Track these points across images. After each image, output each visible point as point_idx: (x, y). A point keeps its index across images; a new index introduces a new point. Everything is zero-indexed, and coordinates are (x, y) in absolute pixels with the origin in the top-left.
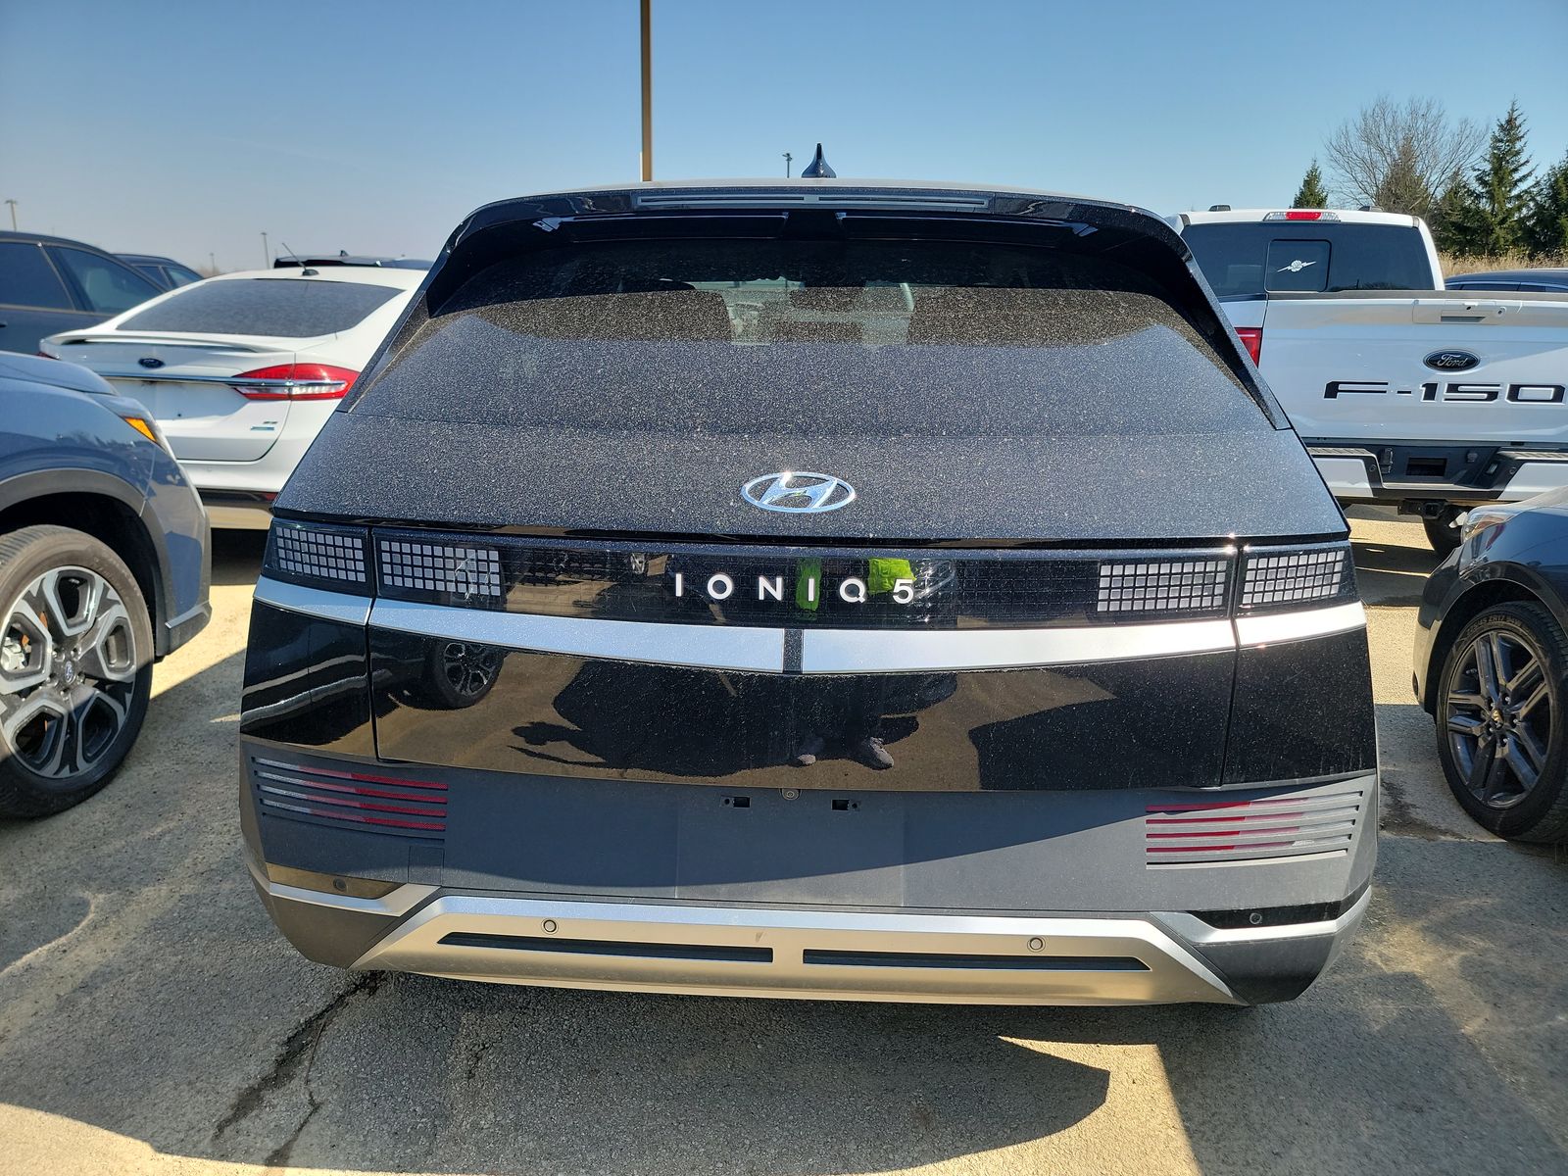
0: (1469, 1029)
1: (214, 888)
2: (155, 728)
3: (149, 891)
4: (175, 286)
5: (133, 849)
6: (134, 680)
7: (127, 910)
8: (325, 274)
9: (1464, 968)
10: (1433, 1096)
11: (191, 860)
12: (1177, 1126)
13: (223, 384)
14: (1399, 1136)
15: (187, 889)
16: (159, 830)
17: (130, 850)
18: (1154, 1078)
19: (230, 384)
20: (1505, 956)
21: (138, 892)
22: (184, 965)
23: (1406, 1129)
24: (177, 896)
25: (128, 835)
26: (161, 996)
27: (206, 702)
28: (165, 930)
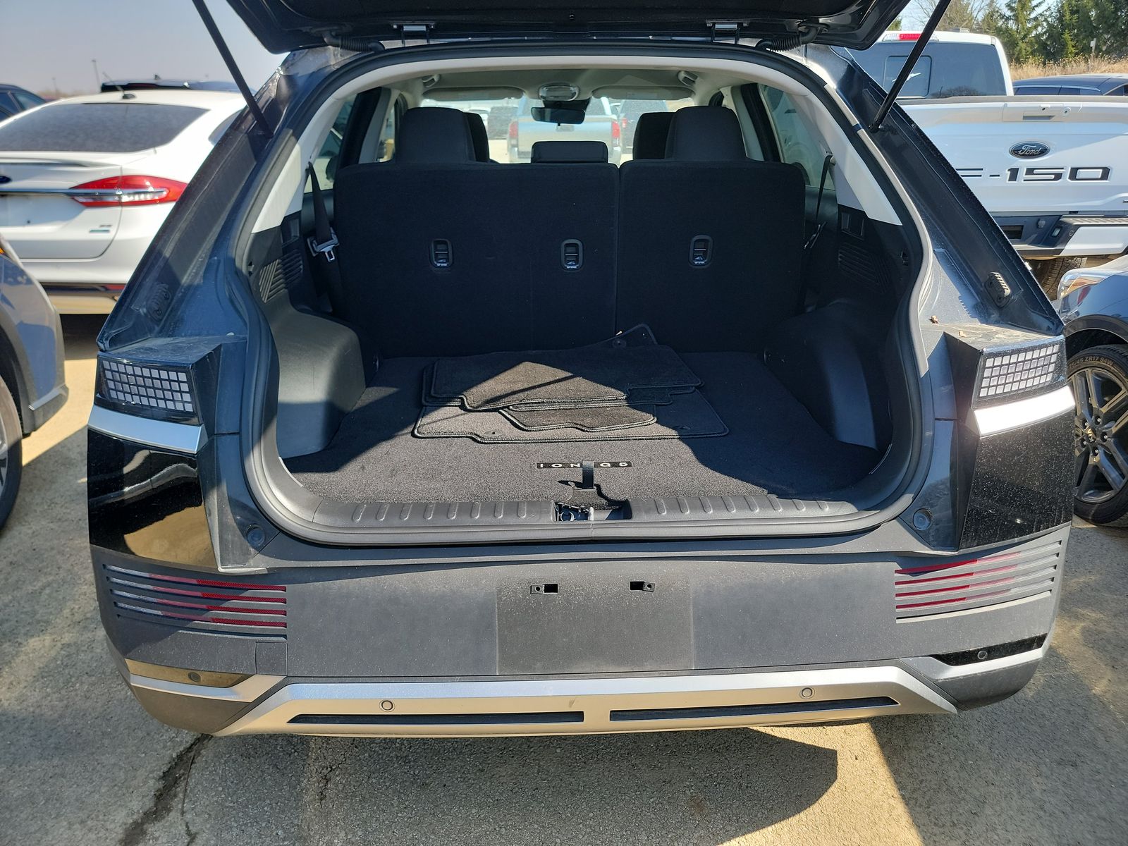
0: (1098, 690)
1: (90, 635)
2: (31, 491)
3: (35, 641)
4: (23, 108)
5: (19, 604)
6: (6, 456)
7: (17, 661)
8: (142, 97)
9: (1085, 636)
10: (1083, 751)
11: (68, 611)
12: (895, 796)
13: (62, 195)
14: (1063, 788)
15: (67, 638)
16: (40, 584)
17: (16, 604)
18: (872, 754)
19: (68, 194)
20: (1112, 624)
21: (25, 643)
22: (70, 710)
23: (1067, 782)
24: (59, 644)
25: (14, 590)
26: (52, 740)
27: (73, 464)
28: (51, 678)
